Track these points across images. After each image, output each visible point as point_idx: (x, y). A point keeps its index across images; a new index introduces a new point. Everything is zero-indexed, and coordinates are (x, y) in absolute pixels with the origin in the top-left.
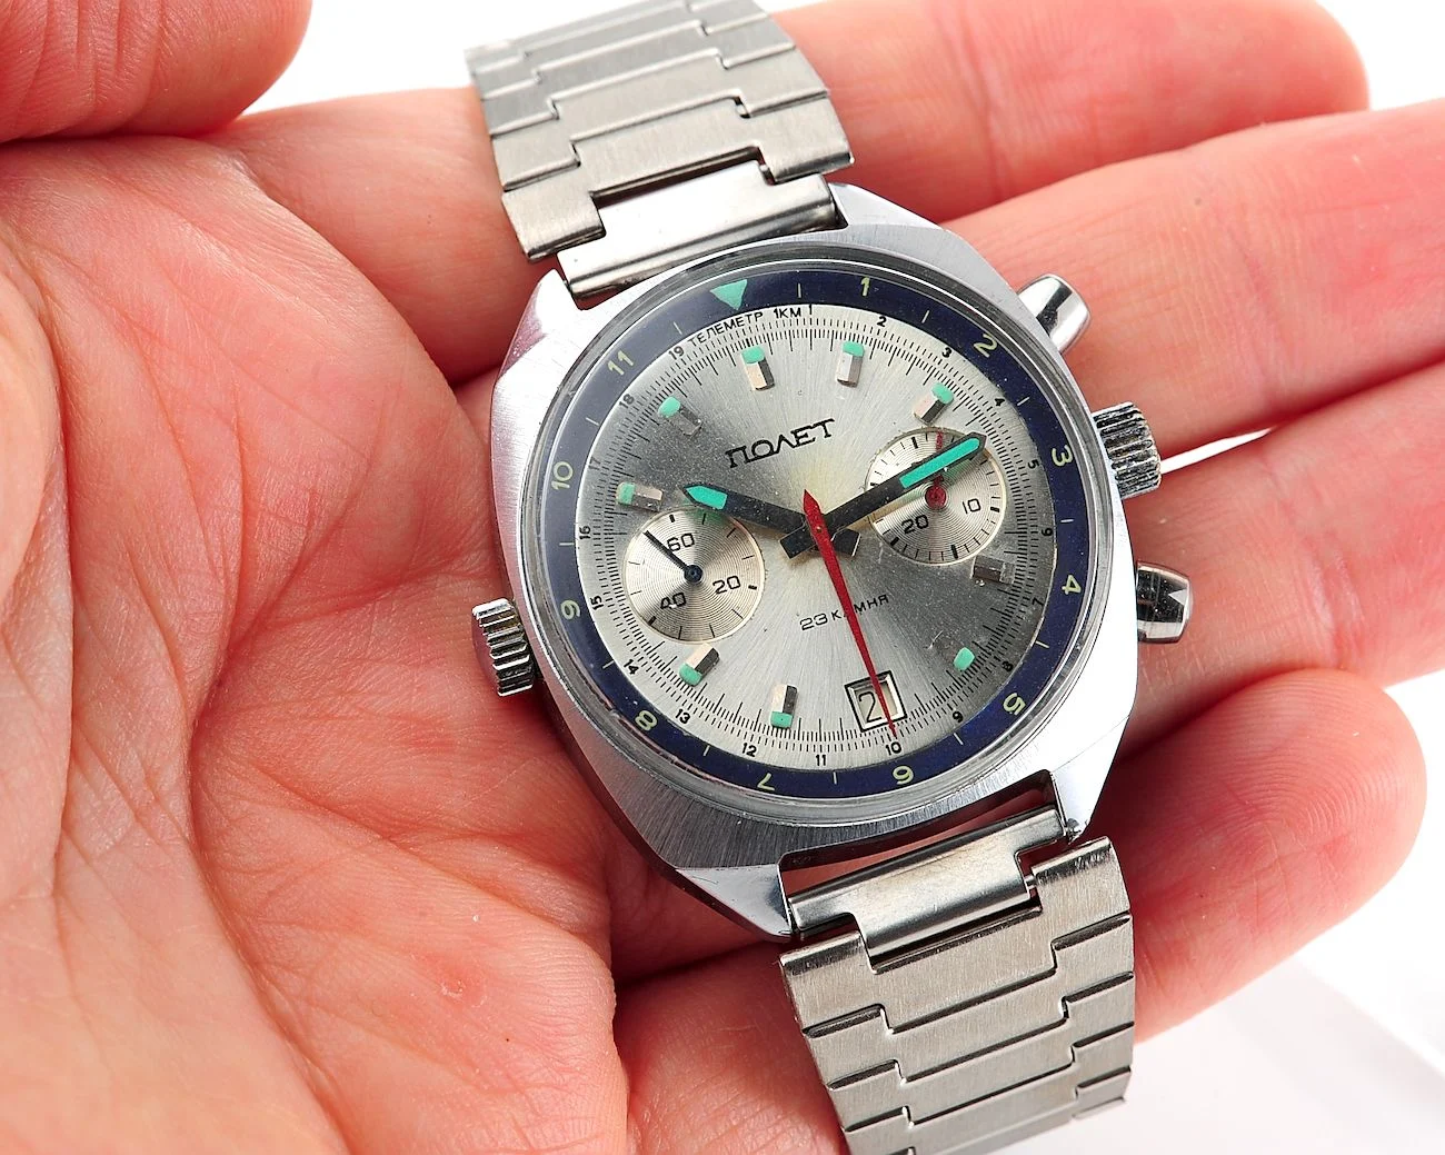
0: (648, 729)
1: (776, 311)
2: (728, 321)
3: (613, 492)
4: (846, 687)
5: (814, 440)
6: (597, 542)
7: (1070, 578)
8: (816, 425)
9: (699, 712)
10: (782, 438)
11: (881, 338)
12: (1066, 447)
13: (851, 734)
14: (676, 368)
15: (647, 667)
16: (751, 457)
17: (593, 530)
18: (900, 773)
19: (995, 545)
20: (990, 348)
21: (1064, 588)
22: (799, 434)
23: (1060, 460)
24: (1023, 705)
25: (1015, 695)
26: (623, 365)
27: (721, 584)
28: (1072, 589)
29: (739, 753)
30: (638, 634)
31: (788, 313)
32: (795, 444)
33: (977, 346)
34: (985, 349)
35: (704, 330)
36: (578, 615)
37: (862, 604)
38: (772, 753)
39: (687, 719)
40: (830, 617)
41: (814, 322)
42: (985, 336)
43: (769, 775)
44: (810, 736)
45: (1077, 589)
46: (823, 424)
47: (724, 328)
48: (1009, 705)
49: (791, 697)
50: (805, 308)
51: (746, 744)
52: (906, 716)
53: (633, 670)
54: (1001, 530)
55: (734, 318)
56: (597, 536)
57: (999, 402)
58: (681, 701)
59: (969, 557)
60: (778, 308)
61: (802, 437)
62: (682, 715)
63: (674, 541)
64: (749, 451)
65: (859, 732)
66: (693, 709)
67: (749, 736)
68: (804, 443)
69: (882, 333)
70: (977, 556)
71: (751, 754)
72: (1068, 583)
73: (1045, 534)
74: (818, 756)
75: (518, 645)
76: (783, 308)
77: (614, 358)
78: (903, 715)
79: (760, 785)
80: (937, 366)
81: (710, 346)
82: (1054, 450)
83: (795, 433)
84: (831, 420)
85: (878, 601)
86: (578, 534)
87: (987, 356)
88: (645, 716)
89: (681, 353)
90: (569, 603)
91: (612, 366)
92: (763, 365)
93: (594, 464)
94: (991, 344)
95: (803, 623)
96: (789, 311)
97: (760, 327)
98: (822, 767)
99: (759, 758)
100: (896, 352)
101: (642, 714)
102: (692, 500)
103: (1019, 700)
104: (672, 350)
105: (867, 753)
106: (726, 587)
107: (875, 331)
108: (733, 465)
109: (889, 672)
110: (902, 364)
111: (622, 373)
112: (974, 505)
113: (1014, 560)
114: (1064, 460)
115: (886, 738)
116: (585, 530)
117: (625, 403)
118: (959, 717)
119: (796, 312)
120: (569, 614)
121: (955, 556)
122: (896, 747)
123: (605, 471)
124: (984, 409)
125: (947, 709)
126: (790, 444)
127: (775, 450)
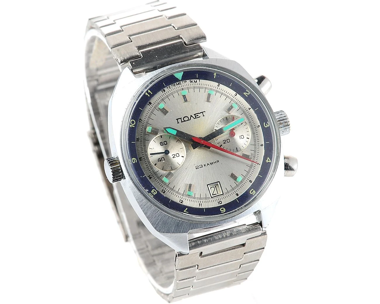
0: (154, 194)
1: (190, 81)
2: (177, 83)
3: (146, 128)
4: (208, 185)
5: (200, 117)
7: (268, 158)
8: (200, 113)
9: (168, 190)
10: (191, 116)
11: (218, 90)
12: (268, 122)
13: (209, 198)
14: (163, 95)
15: (154, 177)
16: (183, 121)
17: (140, 139)
18: (222, 210)
19: (247, 148)
20: (248, 94)
21: (266, 161)
22: (196, 115)
24: (255, 192)
25: (253, 189)
26: (149, 94)
27: (174, 155)
29: (178, 202)
30: (152, 168)
31: (193, 82)
32: (195, 118)
33: (244, 93)
34: (246, 94)
35: (171, 85)
36: (136, 162)
37: (212, 163)
38: (187, 203)
39: (165, 192)
40: (203, 166)
41: (200, 84)
42: (246, 91)
43: (187, 209)
44: (198, 198)
45: (270, 162)
46: (202, 112)
47: (176, 85)
48: (251, 192)
50: (198, 80)
51: (180, 200)
52: (223, 194)
53: (150, 178)
54: (249, 144)
55: (179, 82)
56: (141, 141)
57: (250, 109)
58: (163, 187)
59: (241, 151)
62: (163, 191)
63: (162, 143)
64: (182, 119)
65: (211, 198)
66: (166, 189)
67: (181, 198)
68: (197, 118)
71: (181, 202)
72: (268, 160)
73: (261, 146)
74: (200, 204)
76: (192, 80)
77: (147, 92)
79: (184, 211)
80: (233, 98)
81: (172, 90)
82: (264, 123)
83: (195, 115)
84: (205, 112)
85: (216, 162)
86: (136, 140)
87: (247, 96)
88: (154, 191)
89: (165, 91)
90: (134, 159)
91: (146, 94)
93: (140, 121)
94: (248, 93)
95: (196, 167)
97: (186, 85)
98: (200, 207)
99: (184, 204)
100: (222, 94)
102: (167, 132)
104: (162, 90)
105: (213, 204)
106: (176, 156)
107: (217, 88)
108: (178, 123)
109: (219, 182)
110: (224, 97)
111: (149, 96)
112: (242, 137)
113: (253, 152)
114: (267, 126)
115: (218, 200)
116: (138, 139)
117: (149, 104)
118: (238, 195)
119: (195, 81)
120: (134, 162)
121: (237, 151)
122: (221, 202)
123: (144, 123)
124: (245, 111)
125: (234, 192)
126: (193, 118)
127: (189, 119)
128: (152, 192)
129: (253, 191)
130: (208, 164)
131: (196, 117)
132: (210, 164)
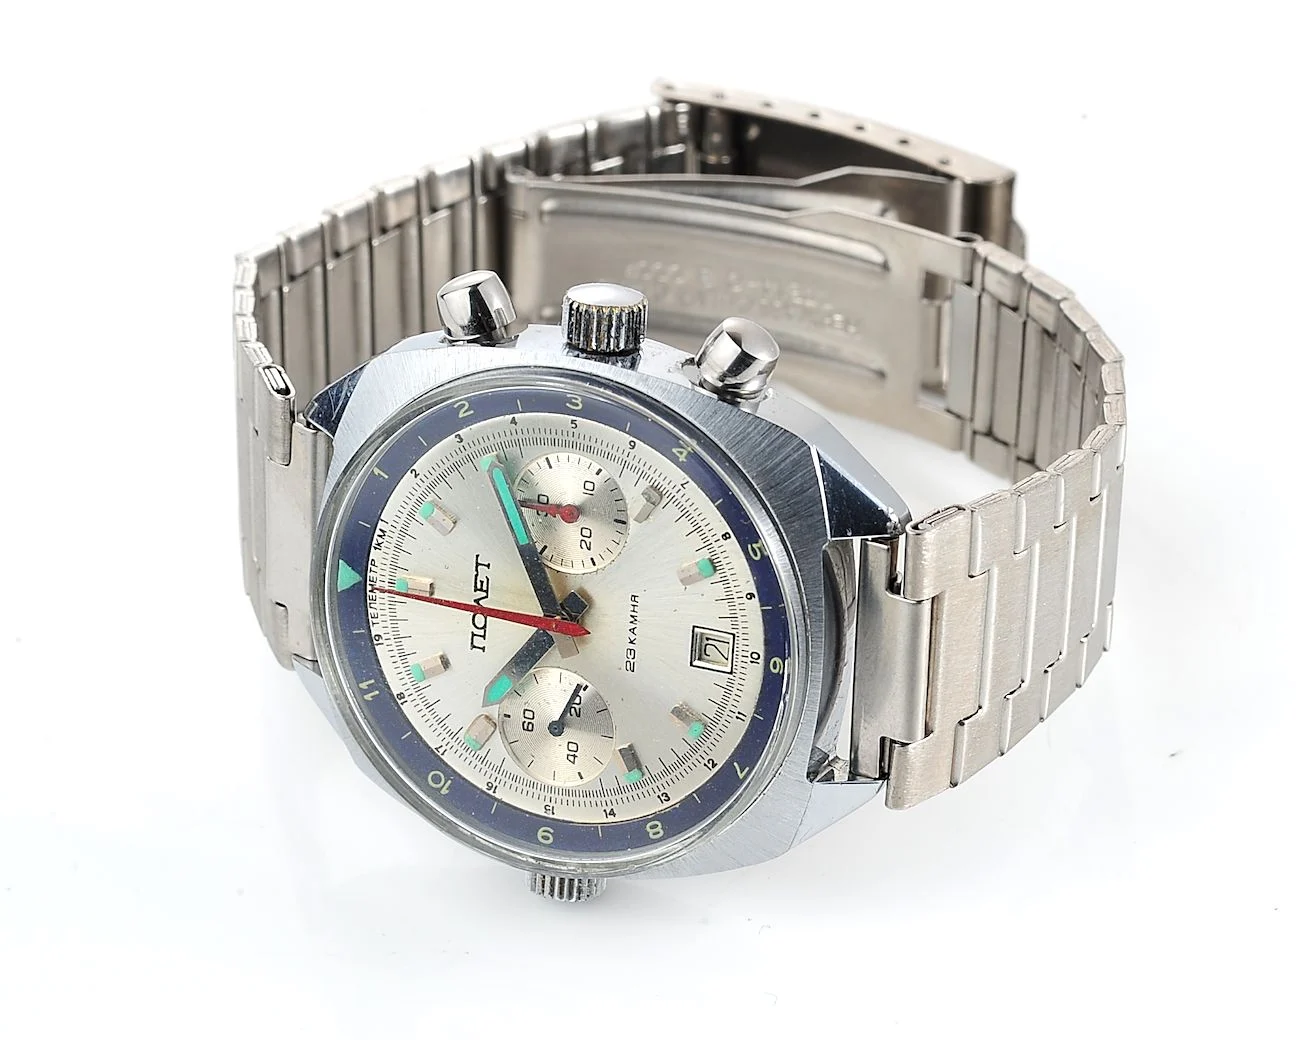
0: (662, 833)
1: (376, 548)
2: (369, 588)
3: (468, 748)
4: (691, 665)
5: (488, 578)
6: (502, 783)
7: (674, 451)
8: (477, 570)
9: (666, 785)
10: (477, 602)
11: (427, 482)
12: (568, 396)
13: (730, 682)
14: (390, 648)
15: (614, 802)
16: (481, 632)
17: (492, 780)
18: (775, 667)
19: (627, 489)
20: (466, 408)
21: (681, 460)
22: (479, 587)
23: (577, 405)
25: (749, 546)
26: (371, 688)
27: (572, 711)
28: (685, 454)
29: (711, 774)
30: (587, 794)
31: (380, 540)
32: (484, 594)
33: (461, 416)
34: (466, 411)
35: (370, 610)
36: (552, 831)
37: (632, 616)
38: (723, 750)
39: (667, 796)
40: (631, 646)
41: (395, 524)
42: (456, 406)
43: (735, 764)
44: (719, 714)
45: (686, 450)
46: (478, 564)
47: (374, 594)
48: (756, 555)
49: (680, 713)
50: (381, 525)
51: (706, 765)
52: (734, 635)
53: (612, 813)
54: (617, 477)
55: (368, 582)
56: (498, 780)
57: (514, 422)
58: (652, 792)
60: (373, 545)
61: (482, 585)
62: (662, 799)
63: (526, 724)
64: (476, 631)
65: (731, 676)
66: (661, 787)
67: (700, 759)
68: (488, 587)
69: (424, 479)
71: (714, 765)
72: (678, 455)
73: (634, 447)
74: (737, 718)
76: (375, 542)
77: (363, 692)
79: (741, 776)
80: (466, 452)
81: (384, 613)
82: (568, 405)
83: (476, 589)
85: (635, 603)
86: (491, 792)
87: (472, 412)
88: (651, 828)
89: (381, 637)
90: (540, 833)
91: (368, 697)
93: (441, 751)
94: (464, 405)
95: (628, 668)
96: (379, 538)
97: (383, 567)
98: (748, 720)
99: (720, 763)
100: (442, 476)
101: (648, 829)
103: (754, 545)
104: (375, 642)
105: (752, 681)
106: (576, 708)
107: (420, 483)
108: (483, 649)
109: (694, 627)
110: (454, 477)
111: (379, 691)
112: (588, 488)
113: (644, 482)
114: (578, 402)
115: (744, 659)
116: (490, 786)
117: (403, 700)
118: (752, 596)
119: (382, 534)
120: (548, 839)
121: (624, 523)
122: (755, 656)
123: (450, 746)
124: (515, 437)
125: (740, 601)
126: (483, 598)
128: (651, 836)
129: (753, 549)
130: (632, 630)
132: (633, 626)
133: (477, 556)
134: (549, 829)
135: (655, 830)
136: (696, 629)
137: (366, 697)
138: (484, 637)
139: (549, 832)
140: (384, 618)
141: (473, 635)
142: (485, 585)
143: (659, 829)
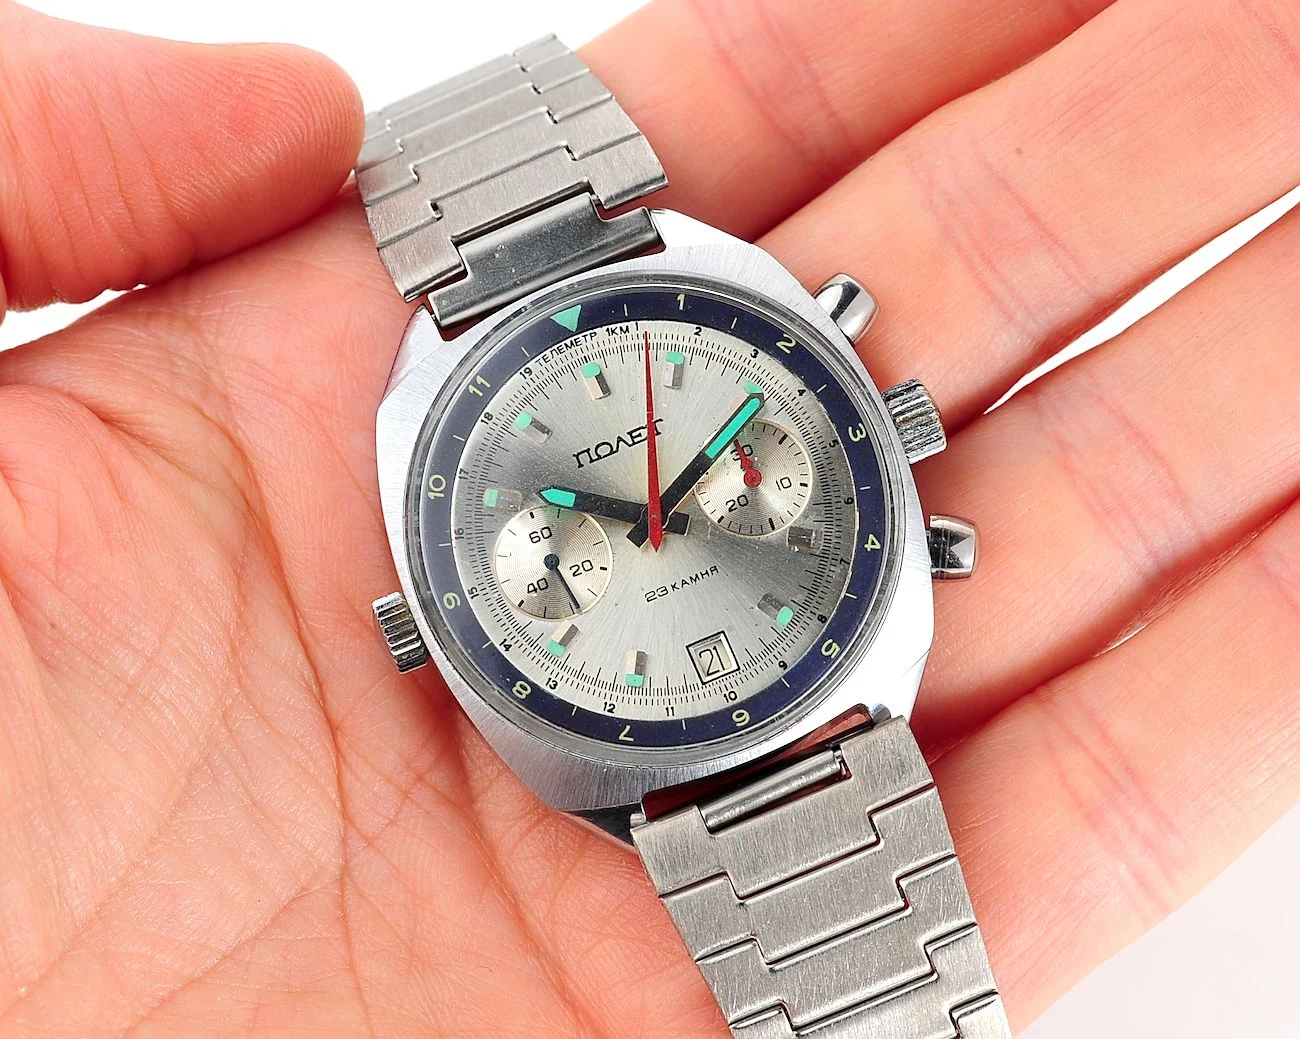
0: (524, 697)
1: (608, 330)
2: (568, 342)
3: (480, 496)
4: (687, 647)
6: (470, 541)
7: (871, 536)
9: (565, 679)
10: (620, 439)
11: (697, 346)
12: (860, 425)
13: (694, 687)
14: (526, 386)
15: (519, 644)
16: (594, 457)
17: (466, 531)
18: (738, 717)
19: (805, 516)
20: (790, 345)
21: (866, 546)
22: (634, 435)
23: (856, 436)
24: (838, 649)
25: (831, 641)
26: (481, 387)
27: (576, 568)
28: (873, 547)
29: (600, 711)
30: (510, 617)
31: (618, 331)
32: (631, 443)
33: (778, 344)
34: (785, 346)
35: (548, 352)
36: (459, 604)
37: (697, 576)
38: (629, 710)
39: (555, 685)
40: (669, 589)
41: (641, 337)
42: (785, 335)
43: (628, 727)
44: (659, 693)
45: (878, 546)
47: (565, 349)
48: (826, 651)
49: (641, 659)
50: (632, 324)
51: (606, 703)
52: (739, 669)
53: (508, 648)
54: (809, 502)
55: (572, 339)
56: (469, 536)
57: (801, 392)
58: (549, 671)
59: (784, 528)
60: (610, 327)
61: (636, 436)
62: (551, 683)
63: (535, 535)
64: (592, 452)
65: (700, 685)
66: (560, 676)
67: (608, 696)
68: (639, 442)
69: (699, 342)
70: (791, 527)
71: (610, 711)
72: (870, 542)
73: (847, 503)
74: (667, 709)
75: (410, 633)
76: (613, 326)
77: (474, 382)
78: (736, 668)
79: (621, 737)
80: (747, 365)
81: (554, 365)
82: (850, 428)
83: (630, 433)
85: (710, 572)
86: (453, 535)
87: (789, 352)
88: (521, 686)
89: (530, 372)
90: (450, 595)
91: (472, 389)
92: (600, 378)
93: (463, 475)
94: (790, 341)
95: (648, 596)
96: (619, 329)
97: (595, 345)
98: (671, 718)
99: (617, 714)
100: (711, 356)
101: (518, 684)
102: (546, 501)
103: (834, 645)
104: (522, 370)
105: (708, 703)
106: (581, 570)
107: (693, 340)
108: (580, 466)
109: (723, 632)
110: (717, 366)
111: (481, 394)
112: (786, 483)
113: (823, 527)
114: (859, 436)
115: (723, 689)
116: (459, 532)
117: (486, 420)
118: (785, 666)
119: (624, 329)
120: (450, 605)
121: (773, 527)
122: (733, 696)
123: (473, 480)
124: (789, 400)
125: (773, 659)
126: (626, 443)
127: (614, 449)
128: (514, 690)
129: (831, 645)
130: (684, 582)
131: (636, 440)
132: (689, 581)
133: (661, 420)
134: (459, 601)
135: (521, 690)
136: (722, 635)
137: (471, 386)
138: (592, 461)
139: (456, 602)
140: (549, 368)
141: (588, 451)
142: (639, 439)
143: (525, 693)
